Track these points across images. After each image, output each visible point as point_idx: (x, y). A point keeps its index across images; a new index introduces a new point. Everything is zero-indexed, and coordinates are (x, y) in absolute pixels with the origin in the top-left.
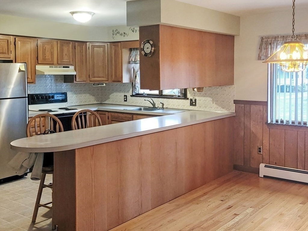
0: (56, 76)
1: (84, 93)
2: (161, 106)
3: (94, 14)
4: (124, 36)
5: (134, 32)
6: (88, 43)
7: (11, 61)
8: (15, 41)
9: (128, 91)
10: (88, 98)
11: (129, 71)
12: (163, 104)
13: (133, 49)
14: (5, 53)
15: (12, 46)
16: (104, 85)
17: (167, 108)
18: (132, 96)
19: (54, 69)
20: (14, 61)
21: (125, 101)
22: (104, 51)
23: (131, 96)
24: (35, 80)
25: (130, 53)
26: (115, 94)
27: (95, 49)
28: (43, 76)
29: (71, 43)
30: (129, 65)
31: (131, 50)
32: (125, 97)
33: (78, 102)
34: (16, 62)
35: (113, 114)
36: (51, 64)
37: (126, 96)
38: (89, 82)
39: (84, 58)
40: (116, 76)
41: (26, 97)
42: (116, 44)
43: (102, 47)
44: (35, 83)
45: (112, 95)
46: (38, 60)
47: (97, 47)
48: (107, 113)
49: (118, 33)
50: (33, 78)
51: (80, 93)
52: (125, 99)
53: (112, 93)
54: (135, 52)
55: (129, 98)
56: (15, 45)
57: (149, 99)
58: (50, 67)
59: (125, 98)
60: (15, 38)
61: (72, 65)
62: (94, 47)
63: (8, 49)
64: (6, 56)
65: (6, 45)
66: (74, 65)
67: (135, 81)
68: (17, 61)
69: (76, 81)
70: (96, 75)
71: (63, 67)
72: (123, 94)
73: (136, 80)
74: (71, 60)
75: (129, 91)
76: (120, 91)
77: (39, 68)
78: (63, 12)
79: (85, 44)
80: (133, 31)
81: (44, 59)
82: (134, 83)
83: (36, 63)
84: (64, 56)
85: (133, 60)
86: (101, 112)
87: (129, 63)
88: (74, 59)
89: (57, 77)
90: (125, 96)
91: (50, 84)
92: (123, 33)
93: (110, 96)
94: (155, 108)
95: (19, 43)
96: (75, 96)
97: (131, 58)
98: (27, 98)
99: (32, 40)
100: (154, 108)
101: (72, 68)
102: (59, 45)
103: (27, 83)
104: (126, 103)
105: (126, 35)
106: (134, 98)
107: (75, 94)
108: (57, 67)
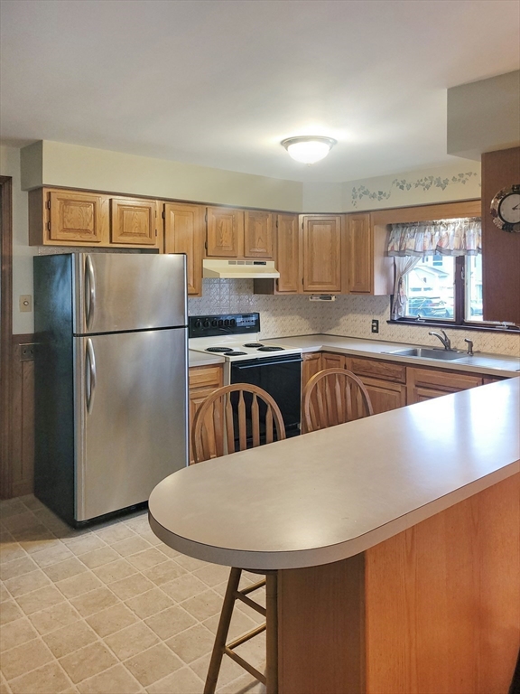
0: (238, 281)
1: (290, 314)
2: (465, 347)
3: (335, 142)
4: (380, 199)
5: (405, 188)
6: (301, 217)
7: (156, 251)
8: (164, 211)
9: (381, 313)
10: (298, 324)
11: (385, 271)
12: (471, 344)
13: (394, 227)
14: (145, 235)
15: (159, 220)
16: (333, 299)
17: (478, 352)
18: (391, 322)
19: (237, 266)
20: (161, 250)
21: (373, 331)
22: (333, 231)
23: (388, 322)
24: (201, 290)
25: (389, 235)
26: (351, 317)
27: (315, 226)
28: (215, 279)
29: (270, 215)
30: (386, 258)
31: (390, 228)
32: (375, 324)
33: (279, 332)
34: (164, 253)
35: (355, 360)
36: (231, 257)
37: (377, 322)
38: (301, 291)
39: (293, 244)
40: (358, 282)
41: (184, 327)
42: (360, 216)
43: (328, 224)
44: (201, 296)
45: (344, 318)
46: (206, 248)
47: (320, 224)
48: (342, 358)
49: (365, 193)
50: (197, 285)
51: (282, 314)
52: (375, 328)
53: (345, 314)
54: (399, 233)
55: (383, 326)
56: (164, 218)
57: (437, 331)
58: (230, 263)
59: (373, 326)
60: (164, 205)
61: (270, 259)
62: (314, 224)
63: (150, 226)
64: (146, 239)
65: (147, 218)
66: (275, 258)
67: (399, 292)
68: (166, 251)
69: (277, 290)
70: (316, 278)
71: (255, 263)
72: (369, 319)
73: (401, 290)
74: (269, 249)
75: (383, 311)
76: (363, 311)
77: (209, 264)
78: (267, 140)
79: (295, 218)
80: (402, 187)
81: (219, 247)
82: (395, 297)
83: (203, 254)
84: (256, 242)
85: (396, 248)
86: (328, 355)
87: (386, 254)
88: (275, 248)
89: (239, 284)
90: (374, 321)
91: (227, 297)
92: (377, 193)
93: (341, 320)
94: (451, 350)
95: (171, 216)
96: (273, 319)
97: (391, 245)
98: (186, 329)
99: (196, 209)
100: (448, 350)
101: (271, 264)
102: (247, 220)
103: (188, 294)
104: (375, 336)
105: (384, 195)
106: (395, 326)
107: (274, 315)
108: (243, 263)
